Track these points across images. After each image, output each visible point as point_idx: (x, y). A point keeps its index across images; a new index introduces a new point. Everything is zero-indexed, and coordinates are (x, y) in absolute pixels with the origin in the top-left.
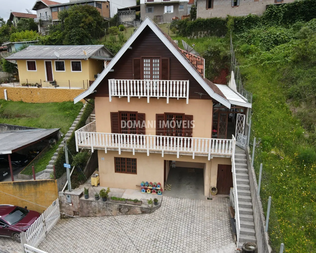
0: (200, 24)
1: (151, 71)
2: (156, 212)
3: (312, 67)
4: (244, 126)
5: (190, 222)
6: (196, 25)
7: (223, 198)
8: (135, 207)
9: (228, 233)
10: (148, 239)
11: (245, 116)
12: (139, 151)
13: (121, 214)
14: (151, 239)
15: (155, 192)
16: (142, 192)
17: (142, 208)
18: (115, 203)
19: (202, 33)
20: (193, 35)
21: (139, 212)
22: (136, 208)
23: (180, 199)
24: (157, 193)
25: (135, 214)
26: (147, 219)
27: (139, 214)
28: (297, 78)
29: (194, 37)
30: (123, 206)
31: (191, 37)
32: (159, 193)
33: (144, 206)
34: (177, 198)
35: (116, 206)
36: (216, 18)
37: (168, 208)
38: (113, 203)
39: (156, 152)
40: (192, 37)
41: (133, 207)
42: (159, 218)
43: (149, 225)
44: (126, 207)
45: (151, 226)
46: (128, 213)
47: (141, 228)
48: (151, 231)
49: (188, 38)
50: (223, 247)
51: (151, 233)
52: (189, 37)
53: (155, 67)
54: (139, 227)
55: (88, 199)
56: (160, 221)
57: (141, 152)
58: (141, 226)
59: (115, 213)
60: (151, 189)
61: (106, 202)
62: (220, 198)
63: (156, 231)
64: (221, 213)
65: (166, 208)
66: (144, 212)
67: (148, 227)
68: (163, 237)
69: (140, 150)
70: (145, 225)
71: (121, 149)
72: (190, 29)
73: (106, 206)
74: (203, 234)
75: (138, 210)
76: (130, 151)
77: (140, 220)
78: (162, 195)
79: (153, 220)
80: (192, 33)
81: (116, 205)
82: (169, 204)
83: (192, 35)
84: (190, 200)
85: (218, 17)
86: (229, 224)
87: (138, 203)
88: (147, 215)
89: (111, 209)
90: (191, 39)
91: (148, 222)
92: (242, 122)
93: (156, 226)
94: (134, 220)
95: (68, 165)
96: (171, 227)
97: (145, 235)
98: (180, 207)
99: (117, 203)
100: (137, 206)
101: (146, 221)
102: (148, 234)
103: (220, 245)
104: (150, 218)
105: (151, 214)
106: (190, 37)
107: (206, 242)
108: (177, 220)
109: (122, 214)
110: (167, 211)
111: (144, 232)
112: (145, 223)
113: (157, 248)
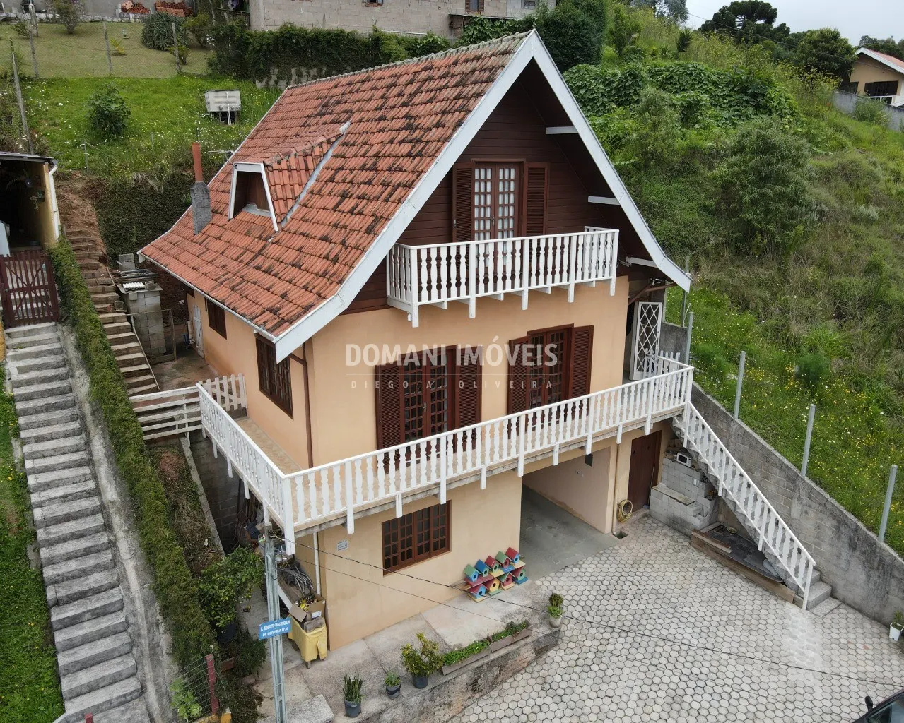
0: (297, 43)
1: (494, 206)
2: (568, 633)
3: (676, 178)
4: (659, 329)
5: (671, 610)
6: (284, 45)
7: (640, 520)
8: (518, 649)
9: (751, 588)
10: (658, 708)
11: (660, 305)
12: (495, 472)
13: (477, 696)
14: (660, 701)
15: (511, 580)
16: (477, 600)
17: (538, 641)
18: (461, 672)
19: (304, 73)
20: (274, 78)
21: (529, 659)
22: (521, 652)
23: (575, 566)
24: (514, 580)
25: (519, 672)
26: (573, 663)
27: (530, 663)
28: (661, 204)
29: (276, 82)
30: (485, 667)
31: (267, 83)
32: (520, 578)
33: (540, 631)
34: (567, 570)
35: (465, 678)
36: (342, 31)
37: (582, 603)
38: (456, 674)
39: (539, 458)
40: (272, 82)
41: (514, 652)
42: (596, 643)
43: (601, 674)
44: (491, 664)
45: (609, 672)
46: (499, 680)
47: (593, 695)
48: (631, 683)
49: (259, 85)
50: (787, 621)
51: (637, 690)
52: (261, 82)
53: (503, 193)
54: (584, 696)
55: (364, 715)
56: (610, 647)
57: (501, 470)
58: (586, 689)
59: (459, 705)
60: (499, 578)
61: (430, 686)
62: (634, 523)
63: (642, 676)
64: (682, 554)
65: (579, 608)
66: (541, 650)
67: (607, 679)
68: (676, 679)
69: (498, 466)
70: (589, 682)
71: (448, 484)
72: (265, 55)
73: (432, 699)
74: (724, 618)
75: (526, 655)
76: (472, 480)
77: (558, 678)
78: (529, 582)
79: (591, 655)
80: (271, 72)
81: (465, 676)
82: (572, 593)
83: (270, 78)
84: (597, 559)
85: (347, 30)
86: (726, 569)
87: (524, 633)
88: (551, 653)
89: (447, 700)
90: (267, 86)
91: (586, 669)
92: (654, 322)
93: (621, 665)
94: (538, 688)
95: (277, 625)
96: (657, 645)
97: (632, 704)
98: (604, 588)
99: (465, 669)
100: (523, 642)
101: (578, 669)
102: (634, 697)
103: (781, 622)
104: (575, 657)
105: (563, 646)
106: (264, 83)
107: (754, 633)
108: (643, 622)
109: (481, 694)
110: (592, 613)
111: (616, 699)
112: (584, 675)
113: (704, 712)
